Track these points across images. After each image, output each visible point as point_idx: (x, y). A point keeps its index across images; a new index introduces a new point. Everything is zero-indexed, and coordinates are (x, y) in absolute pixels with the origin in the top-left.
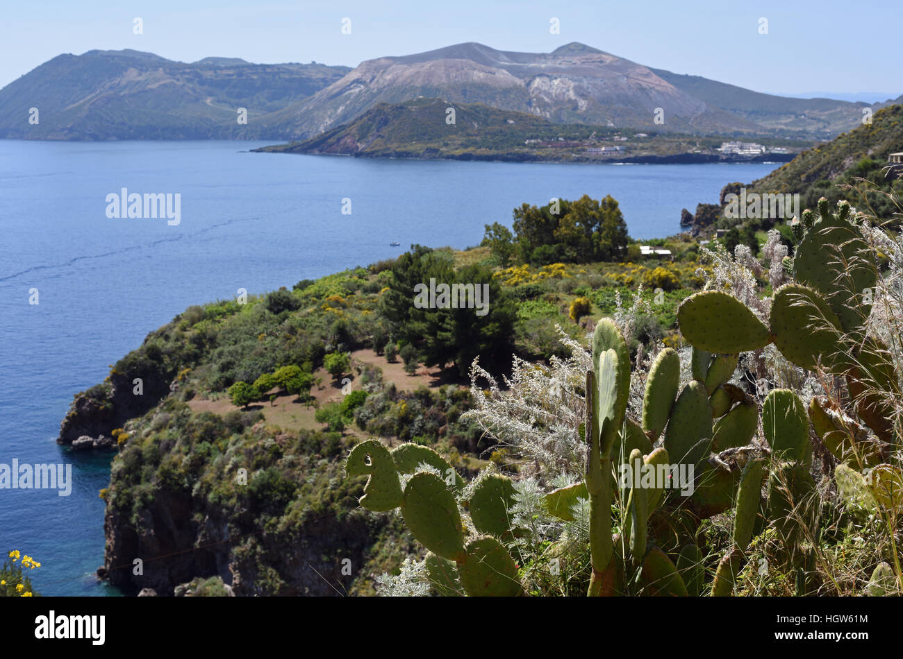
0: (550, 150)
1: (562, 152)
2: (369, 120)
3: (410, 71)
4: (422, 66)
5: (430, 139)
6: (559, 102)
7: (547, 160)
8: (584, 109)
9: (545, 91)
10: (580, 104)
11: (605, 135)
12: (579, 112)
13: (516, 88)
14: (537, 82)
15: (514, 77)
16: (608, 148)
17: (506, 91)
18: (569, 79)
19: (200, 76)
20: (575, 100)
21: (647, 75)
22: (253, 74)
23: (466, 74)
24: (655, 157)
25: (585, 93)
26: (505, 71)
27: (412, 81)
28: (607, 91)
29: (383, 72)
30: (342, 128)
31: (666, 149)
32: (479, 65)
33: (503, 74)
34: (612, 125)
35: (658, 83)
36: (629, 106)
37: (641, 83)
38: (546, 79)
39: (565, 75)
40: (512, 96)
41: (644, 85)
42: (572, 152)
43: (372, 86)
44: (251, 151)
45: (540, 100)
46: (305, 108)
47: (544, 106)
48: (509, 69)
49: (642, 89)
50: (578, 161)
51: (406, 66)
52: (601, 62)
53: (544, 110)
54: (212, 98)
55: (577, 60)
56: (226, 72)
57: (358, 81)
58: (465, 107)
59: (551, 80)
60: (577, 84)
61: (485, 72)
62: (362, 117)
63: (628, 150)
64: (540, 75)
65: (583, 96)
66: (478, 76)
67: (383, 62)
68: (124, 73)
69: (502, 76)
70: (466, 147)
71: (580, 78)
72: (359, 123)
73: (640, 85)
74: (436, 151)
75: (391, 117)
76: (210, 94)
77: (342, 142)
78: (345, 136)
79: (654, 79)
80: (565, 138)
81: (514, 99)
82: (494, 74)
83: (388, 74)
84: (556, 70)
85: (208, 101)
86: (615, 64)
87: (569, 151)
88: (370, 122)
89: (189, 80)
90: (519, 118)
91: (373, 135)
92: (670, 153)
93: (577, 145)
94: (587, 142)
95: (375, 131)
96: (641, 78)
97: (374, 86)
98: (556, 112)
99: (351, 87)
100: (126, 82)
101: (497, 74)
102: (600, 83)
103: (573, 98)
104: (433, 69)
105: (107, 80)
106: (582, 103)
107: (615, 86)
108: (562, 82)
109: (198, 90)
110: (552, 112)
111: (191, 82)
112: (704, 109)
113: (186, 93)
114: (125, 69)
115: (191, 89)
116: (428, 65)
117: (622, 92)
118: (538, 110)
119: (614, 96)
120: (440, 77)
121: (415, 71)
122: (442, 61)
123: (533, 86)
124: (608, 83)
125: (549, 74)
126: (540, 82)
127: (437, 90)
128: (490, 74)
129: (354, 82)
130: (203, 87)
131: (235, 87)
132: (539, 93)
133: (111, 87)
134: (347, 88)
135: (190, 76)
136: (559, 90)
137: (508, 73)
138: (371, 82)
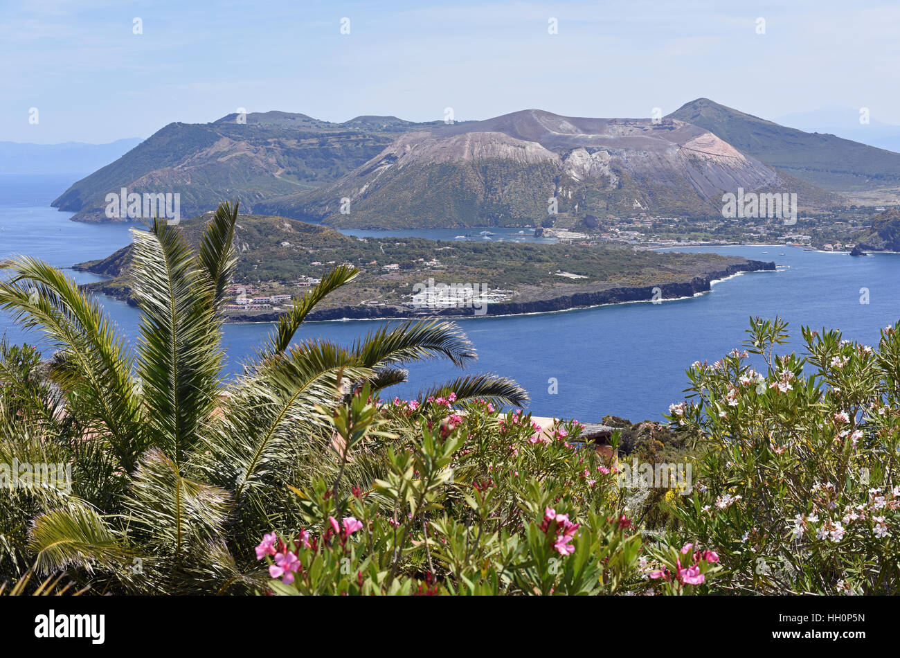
4: (450, 141)
6: (588, 178)
8: (615, 187)
9: (577, 167)
10: (612, 182)
12: (608, 190)
13: (547, 164)
14: (573, 156)
15: (547, 151)
17: (531, 168)
18: (610, 153)
19: (282, 146)
20: (609, 176)
23: (493, 149)
25: (621, 168)
26: (537, 145)
27: (435, 157)
28: (647, 165)
32: (511, 139)
33: (536, 147)
34: (639, 205)
35: (721, 153)
36: (669, 183)
37: (697, 153)
39: (605, 147)
40: (537, 173)
41: (700, 156)
45: (566, 177)
47: (570, 184)
48: (552, 144)
49: (694, 161)
52: (671, 128)
53: (567, 189)
54: (284, 170)
56: (308, 141)
57: (391, 158)
59: (591, 154)
60: (615, 157)
61: (514, 146)
64: (580, 148)
65: (617, 171)
66: (506, 150)
68: (216, 143)
69: (534, 150)
71: (620, 150)
73: (694, 156)
79: (718, 149)
81: (538, 176)
82: (524, 148)
84: (603, 141)
85: (278, 173)
89: (268, 150)
96: (698, 148)
97: (401, 163)
98: (579, 192)
99: (383, 163)
100: (213, 153)
101: (528, 148)
102: (643, 156)
103: (607, 173)
104: (459, 143)
105: (198, 151)
106: (614, 179)
107: (659, 158)
108: (600, 156)
109: (272, 160)
110: (575, 191)
111: (270, 153)
112: (769, 182)
113: (256, 166)
114: (218, 138)
115: (262, 161)
116: (455, 140)
117: (667, 166)
118: (561, 189)
119: (653, 171)
120: (462, 153)
121: (441, 146)
122: (469, 134)
123: (568, 160)
124: (652, 156)
125: (591, 146)
126: (576, 156)
127: (454, 168)
128: (520, 149)
129: (387, 157)
130: (281, 157)
131: (316, 156)
132: (569, 169)
133: (198, 158)
134: (378, 164)
135: (272, 146)
136: (595, 165)
137: (541, 147)
138: (401, 157)
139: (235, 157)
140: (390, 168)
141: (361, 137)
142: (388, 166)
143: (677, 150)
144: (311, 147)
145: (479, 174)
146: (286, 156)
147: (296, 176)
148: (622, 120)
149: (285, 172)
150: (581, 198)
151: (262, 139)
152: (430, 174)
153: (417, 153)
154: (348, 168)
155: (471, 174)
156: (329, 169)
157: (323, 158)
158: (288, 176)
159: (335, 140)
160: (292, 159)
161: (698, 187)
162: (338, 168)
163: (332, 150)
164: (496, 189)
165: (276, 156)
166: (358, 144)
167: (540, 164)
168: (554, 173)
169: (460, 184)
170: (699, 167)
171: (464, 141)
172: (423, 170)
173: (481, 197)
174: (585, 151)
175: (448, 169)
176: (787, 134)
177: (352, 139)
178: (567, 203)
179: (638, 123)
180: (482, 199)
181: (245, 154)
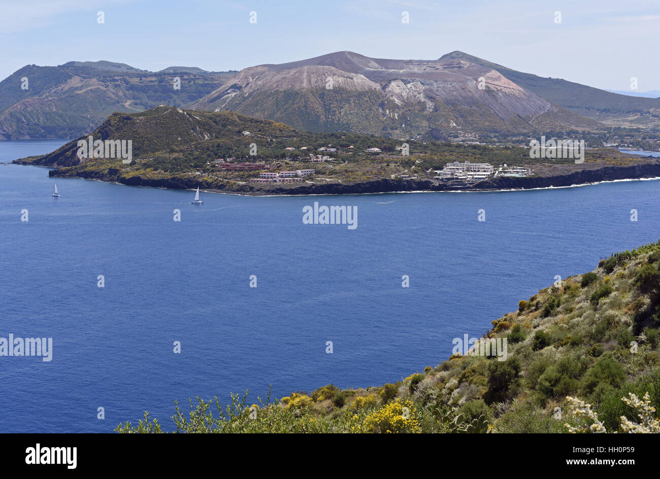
3: (278, 77)
4: (289, 73)
6: (407, 103)
8: (431, 110)
9: (397, 94)
10: (428, 106)
12: (425, 113)
13: (372, 92)
15: (371, 82)
16: (288, 173)
17: (360, 95)
18: (422, 84)
19: (127, 83)
20: (425, 102)
21: (495, 79)
25: (434, 95)
26: (362, 76)
27: (277, 86)
28: (455, 93)
32: (340, 71)
34: (455, 125)
35: (506, 86)
36: (474, 107)
37: (490, 86)
39: (417, 79)
40: (366, 99)
41: (492, 87)
42: (241, 178)
45: (391, 102)
47: (395, 107)
48: (371, 76)
49: (489, 91)
51: (276, 73)
52: (460, 67)
53: (393, 112)
54: (131, 101)
55: (439, 66)
57: (235, 87)
59: (405, 84)
60: (427, 87)
61: (344, 77)
63: (313, 175)
64: (394, 80)
65: (431, 98)
66: (338, 81)
67: (259, 69)
68: (69, 81)
69: (360, 81)
71: (431, 81)
73: (488, 87)
76: (134, 98)
79: (505, 84)
81: (367, 101)
82: (352, 79)
83: (260, 80)
84: (414, 75)
86: (470, 69)
89: (116, 86)
92: (364, 179)
96: (490, 82)
97: (247, 91)
98: (403, 114)
99: (229, 91)
100: (67, 88)
101: (355, 79)
102: (449, 86)
103: (423, 100)
104: (297, 74)
105: (54, 87)
106: (430, 105)
107: (463, 88)
108: (414, 86)
109: (121, 94)
110: (400, 113)
111: (117, 88)
112: (547, 109)
113: (109, 97)
114: (70, 77)
115: (113, 94)
116: (294, 72)
117: (470, 94)
118: (388, 111)
119: (460, 98)
120: (302, 82)
121: (282, 77)
122: (306, 68)
123: (387, 89)
124: (457, 86)
125: (405, 79)
126: (395, 86)
127: (297, 94)
128: (349, 79)
129: (232, 87)
130: (127, 92)
131: (156, 91)
132: (392, 96)
133: (55, 92)
134: (225, 92)
135: (119, 83)
136: (411, 93)
137: (365, 78)
138: (246, 87)
139: (91, 90)
140: (236, 95)
141: (192, 77)
142: (234, 94)
143: (475, 82)
144: (152, 84)
145: (319, 99)
146: (131, 92)
147: (142, 107)
148: (417, 61)
149: (133, 102)
150: (406, 118)
151: (109, 77)
152: (276, 99)
153: (259, 83)
154: (182, 101)
155: (312, 99)
156: (167, 101)
157: (161, 92)
158: (136, 106)
160: (136, 93)
161: (496, 111)
162: (175, 101)
163: (169, 87)
164: (335, 111)
165: (122, 90)
166: (190, 82)
167: (366, 92)
168: (379, 98)
169: (304, 107)
170: (493, 96)
171: (301, 72)
172: (269, 96)
173: (323, 117)
174: (401, 82)
175: (290, 95)
176: (528, 79)
177: (185, 77)
178: (394, 123)
179: (430, 64)
180: (325, 120)
181: (99, 88)
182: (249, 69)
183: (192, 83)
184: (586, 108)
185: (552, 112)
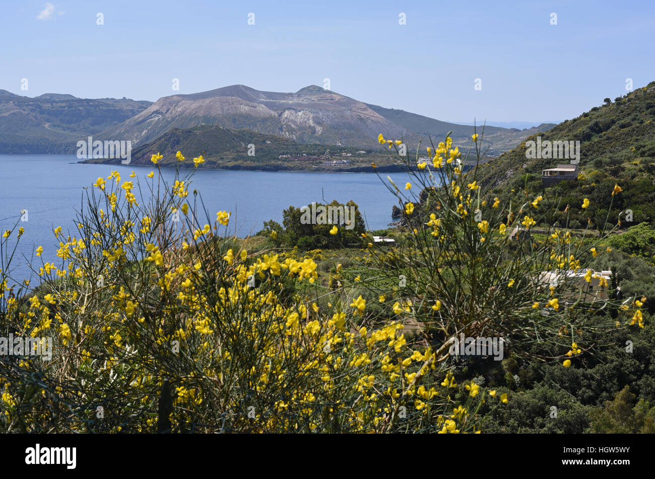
0: (297, 163)
1: (305, 164)
2: (166, 140)
3: (195, 105)
4: (204, 102)
5: (210, 154)
6: (302, 128)
7: (294, 170)
8: (320, 133)
9: (292, 120)
10: (317, 130)
11: (335, 152)
12: (316, 135)
13: (272, 118)
14: (286, 114)
15: (270, 110)
16: (338, 162)
17: (265, 120)
18: (309, 111)
19: (40, 107)
20: (314, 127)
21: (364, 109)
22: (80, 106)
23: (236, 107)
24: (371, 168)
25: (321, 121)
26: (263, 106)
27: (196, 113)
28: (336, 120)
29: (175, 106)
30: (146, 146)
31: (378, 162)
32: (245, 101)
33: (262, 107)
34: (340, 144)
35: (372, 115)
36: (352, 131)
37: (360, 114)
38: (293, 112)
39: (306, 109)
40: (269, 123)
41: (362, 116)
42: (313, 164)
43: (167, 115)
44: (79, 162)
45: (288, 126)
46: (119, 131)
47: (292, 131)
48: (266, 104)
49: (361, 119)
50: (318, 170)
51: (192, 101)
52: (332, 99)
53: (291, 134)
54: (49, 123)
55: (314, 98)
56: (59, 105)
57: (157, 112)
58: (235, 131)
59: (296, 113)
60: (315, 115)
61: (249, 106)
62: (160, 138)
63: (352, 163)
64: (289, 109)
65: (319, 124)
66: (244, 109)
67: (175, 97)
69: (261, 109)
70: (237, 160)
71: (317, 111)
72: (158, 143)
73: (360, 116)
74: (214, 163)
75: (181, 139)
76: (48, 121)
77: (146, 157)
78: (149, 152)
79: (370, 112)
80: (307, 154)
81: (270, 126)
82: (255, 107)
83: (179, 107)
84: (300, 105)
85: (47, 125)
86: (341, 101)
87: (310, 163)
88: (166, 142)
90: (274, 139)
91: (168, 152)
92: (382, 165)
93: (316, 159)
94: (323, 157)
95: (170, 148)
96: (360, 111)
98: (300, 135)
99: (152, 116)
101: (257, 107)
102: (331, 114)
103: (312, 125)
104: (212, 103)
106: (319, 128)
107: (342, 116)
108: (304, 114)
110: (297, 135)
113: (30, 120)
115: (34, 117)
116: (208, 101)
117: (347, 121)
118: (287, 133)
119: (341, 124)
120: (217, 110)
121: (199, 105)
122: (218, 98)
123: (283, 116)
124: (337, 115)
125: (295, 108)
126: (289, 113)
127: (214, 118)
128: (253, 108)
130: (43, 115)
131: (66, 115)
132: (288, 121)
134: (149, 117)
136: (302, 120)
137: (265, 107)
138: (166, 113)
139: (14, 113)
140: (158, 120)
142: (156, 119)
143: (349, 112)
144: (62, 109)
149: (51, 124)
153: (179, 109)
158: (54, 128)
159: (77, 104)
163: (77, 111)
167: (268, 118)
168: (278, 123)
170: (364, 122)
171: (215, 102)
172: (190, 120)
179: (307, 96)
181: (19, 111)
182: (166, 98)
183: (98, 109)
184: (424, 134)
185: (409, 135)
